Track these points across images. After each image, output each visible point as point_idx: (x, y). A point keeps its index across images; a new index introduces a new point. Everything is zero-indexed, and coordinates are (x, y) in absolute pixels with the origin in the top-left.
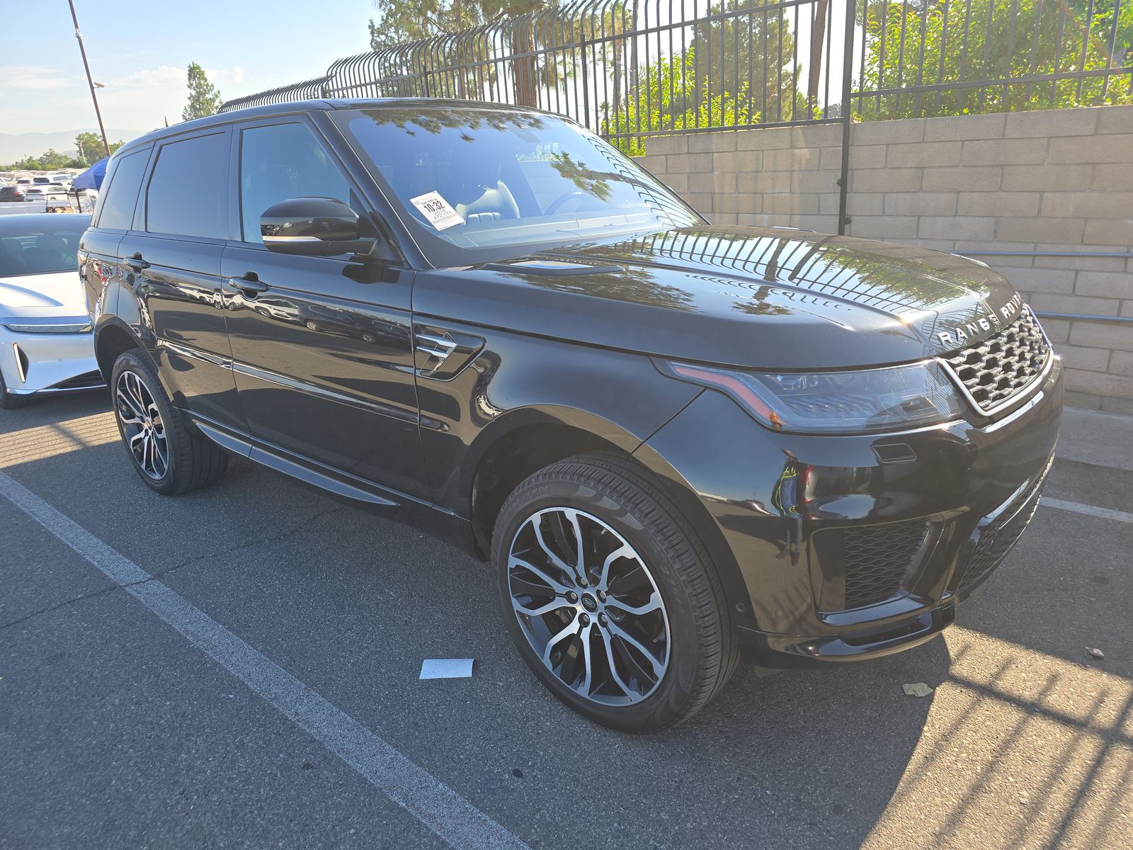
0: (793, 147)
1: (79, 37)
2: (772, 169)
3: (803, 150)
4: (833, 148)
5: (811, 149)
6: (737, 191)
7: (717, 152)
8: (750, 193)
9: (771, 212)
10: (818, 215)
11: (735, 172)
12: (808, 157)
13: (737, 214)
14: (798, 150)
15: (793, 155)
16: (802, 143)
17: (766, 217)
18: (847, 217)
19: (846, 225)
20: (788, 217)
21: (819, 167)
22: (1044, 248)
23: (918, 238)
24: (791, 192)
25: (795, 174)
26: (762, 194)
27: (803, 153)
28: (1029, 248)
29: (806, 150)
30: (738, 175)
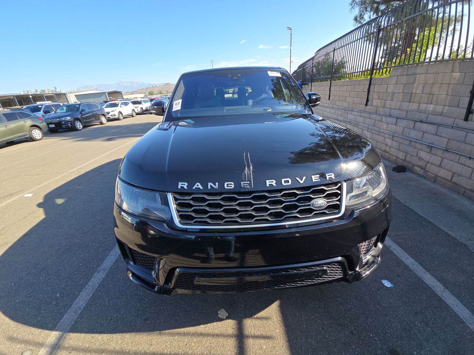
0: (453, 71)
1: (290, 49)
2: (441, 83)
3: (457, 73)
4: (472, 73)
5: (461, 73)
6: (422, 93)
7: (419, 74)
8: (428, 94)
9: (435, 104)
10: (457, 107)
11: (424, 84)
12: (459, 77)
13: (420, 103)
14: (455, 73)
15: (452, 76)
16: (457, 70)
17: (432, 106)
18: (471, 110)
19: (470, 114)
20: (443, 107)
21: (463, 83)
24: (447, 94)
25: (451, 85)
26: (433, 95)
27: (457, 75)
29: (459, 73)
30: (425, 85)
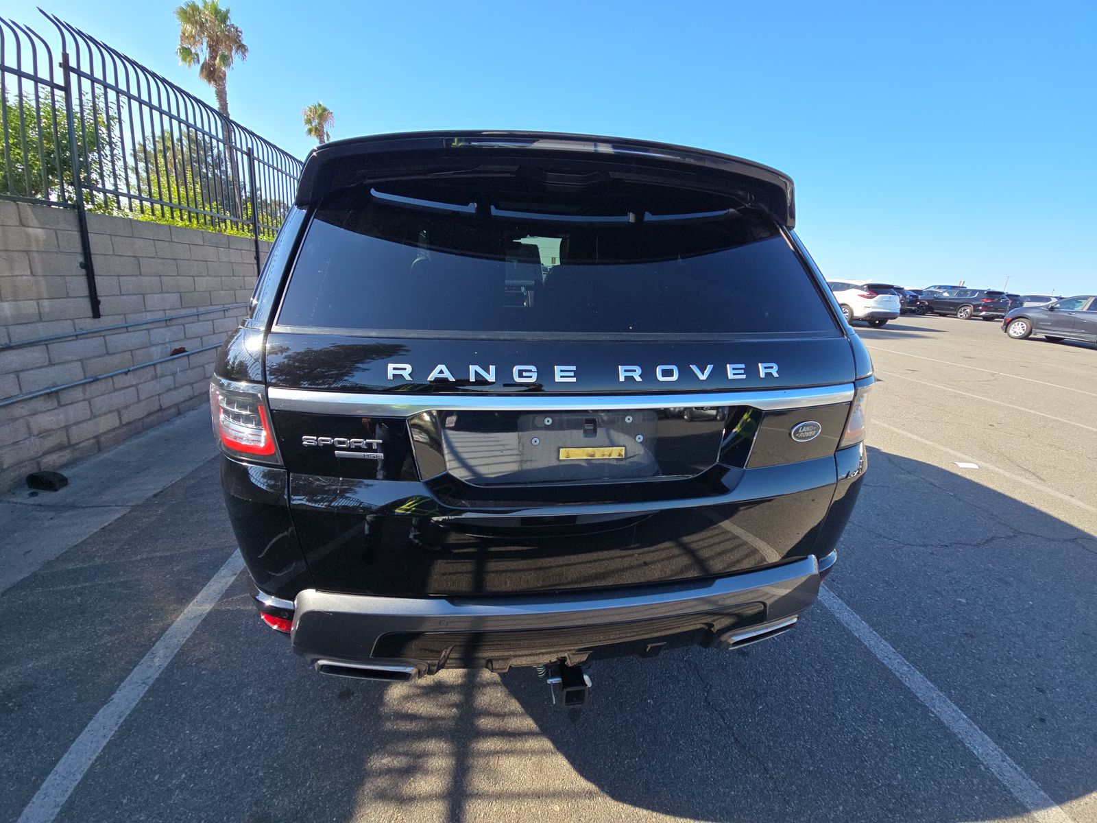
0: (24, 225)
3: (37, 229)
5: (46, 229)
9: (11, 298)
10: (67, 297)
12: (44, 238)
14: (31, 229)
15: (26, 234)
16: (35, 222)
17: (7, 304)
20: (36, 302)
21: (58, 249)
22: (201, 309)
23: (146, 311)
24: (33, 275)
25: (34, 255)
27: (38, 232)
28: (194, 310)
29: (41, 229)
